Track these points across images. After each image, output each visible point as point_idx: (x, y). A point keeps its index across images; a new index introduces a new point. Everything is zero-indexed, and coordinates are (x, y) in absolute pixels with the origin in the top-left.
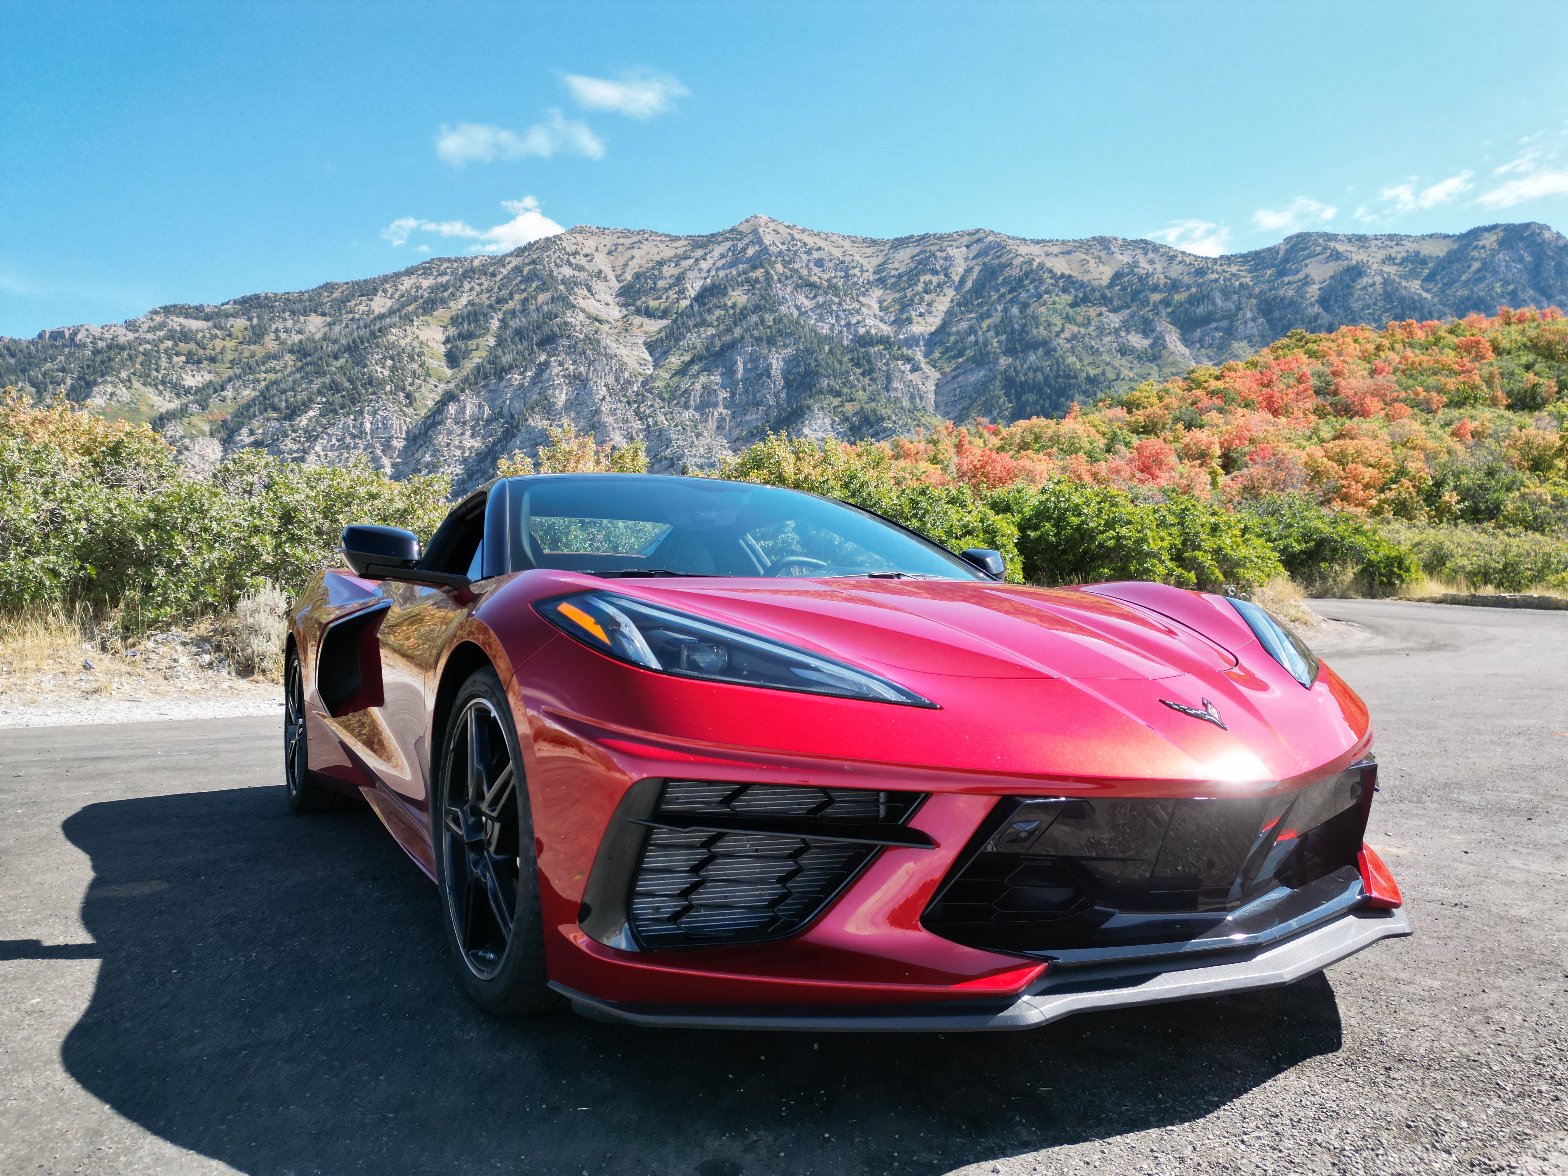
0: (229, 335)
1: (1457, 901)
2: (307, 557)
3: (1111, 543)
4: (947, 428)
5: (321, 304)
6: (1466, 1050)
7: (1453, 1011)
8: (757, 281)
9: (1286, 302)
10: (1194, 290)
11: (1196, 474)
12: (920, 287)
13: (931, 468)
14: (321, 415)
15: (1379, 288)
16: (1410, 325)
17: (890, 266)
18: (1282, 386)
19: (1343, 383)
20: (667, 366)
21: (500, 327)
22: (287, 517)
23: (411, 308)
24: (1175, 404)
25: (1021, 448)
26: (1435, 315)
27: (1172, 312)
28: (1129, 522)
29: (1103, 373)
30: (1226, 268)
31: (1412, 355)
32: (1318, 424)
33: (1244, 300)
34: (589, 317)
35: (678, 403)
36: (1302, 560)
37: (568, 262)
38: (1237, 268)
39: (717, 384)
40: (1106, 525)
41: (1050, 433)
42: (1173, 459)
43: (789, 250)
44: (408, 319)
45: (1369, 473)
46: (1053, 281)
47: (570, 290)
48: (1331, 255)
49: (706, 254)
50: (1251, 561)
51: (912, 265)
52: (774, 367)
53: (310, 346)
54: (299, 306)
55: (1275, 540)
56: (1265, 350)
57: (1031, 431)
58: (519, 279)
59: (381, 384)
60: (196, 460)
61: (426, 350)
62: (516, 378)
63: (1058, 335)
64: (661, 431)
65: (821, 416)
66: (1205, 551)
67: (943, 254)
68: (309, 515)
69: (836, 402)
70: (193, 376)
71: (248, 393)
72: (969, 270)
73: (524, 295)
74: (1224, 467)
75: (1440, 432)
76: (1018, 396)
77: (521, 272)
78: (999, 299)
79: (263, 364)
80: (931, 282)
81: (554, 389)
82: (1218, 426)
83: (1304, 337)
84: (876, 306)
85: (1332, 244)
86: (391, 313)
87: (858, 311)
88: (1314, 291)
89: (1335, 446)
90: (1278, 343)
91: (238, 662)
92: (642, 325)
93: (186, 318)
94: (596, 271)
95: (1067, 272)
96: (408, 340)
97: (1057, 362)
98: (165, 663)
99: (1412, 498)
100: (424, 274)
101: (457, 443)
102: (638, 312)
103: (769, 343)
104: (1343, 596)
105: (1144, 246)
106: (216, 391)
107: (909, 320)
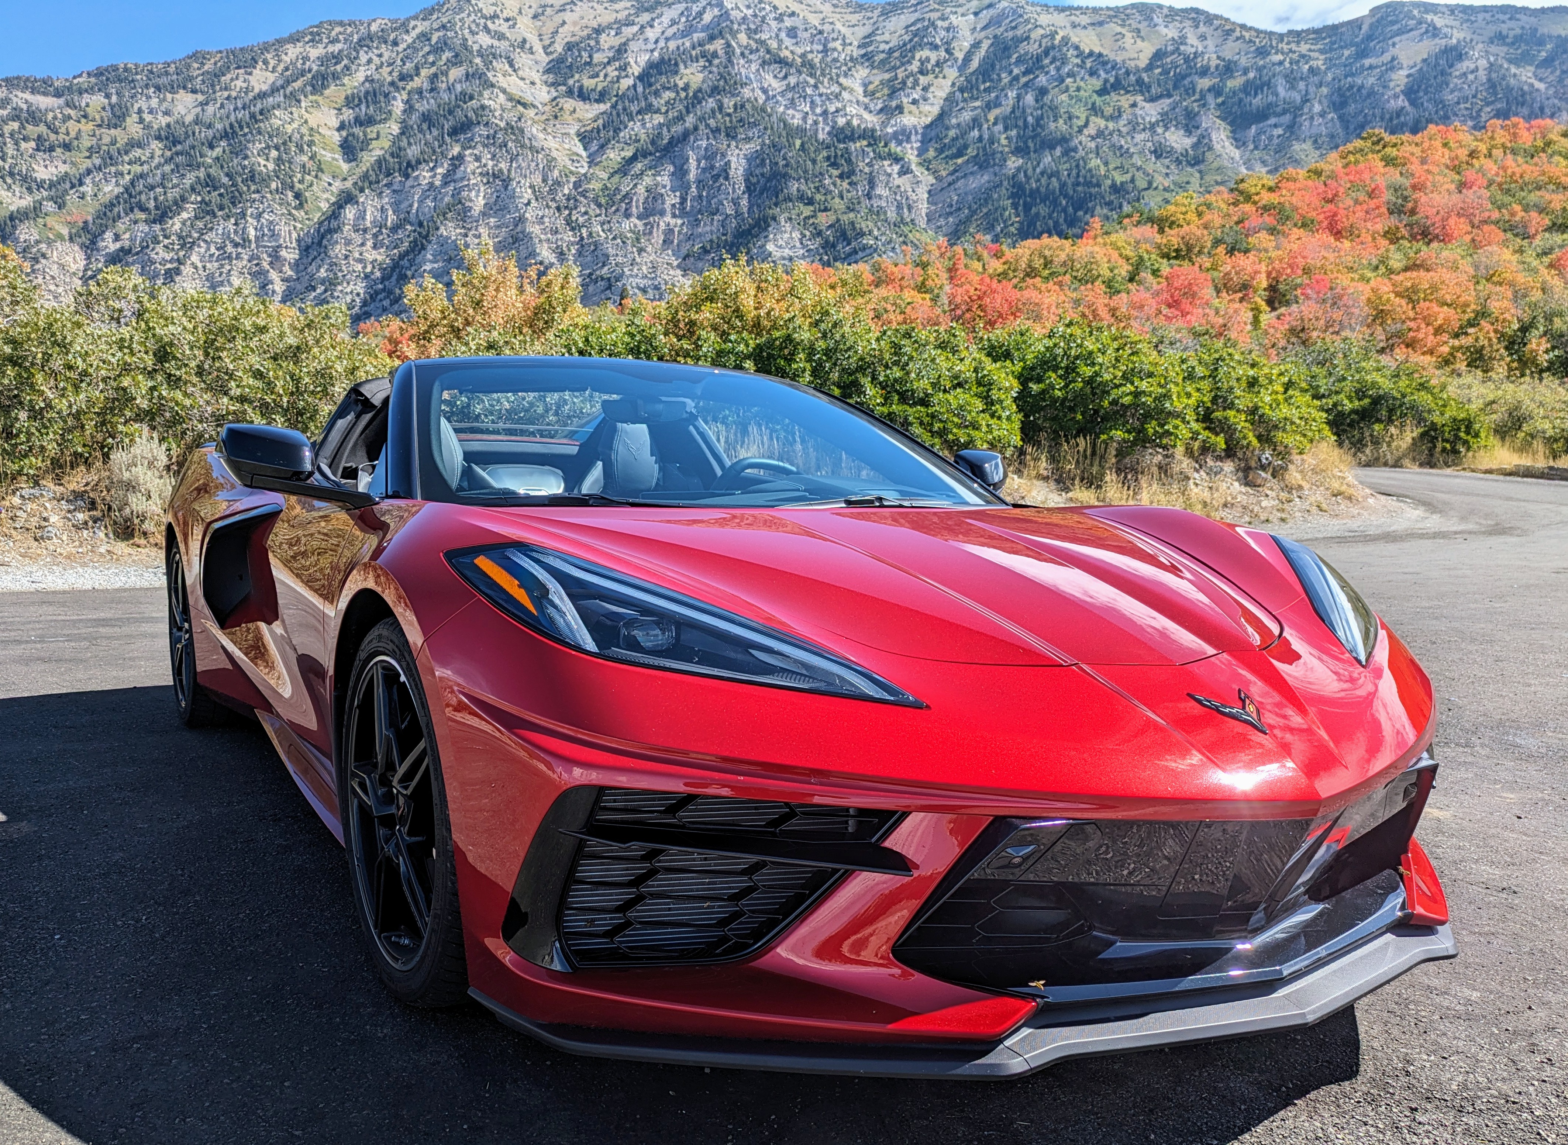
0: (85, 116)
1: (1505, 885)
2: (188, 402)
3: (1127, 400)
4: (939, 248)
5: (191, 79)
6: (1505, 1088)
7: (1492, 1034)
8: (715, 55)
9: (1364, 92)
10: (1251, 75)
11: (1236, 311)
12: (915, 66)
13: (918, 297)
14: (196, 218)
15: (1482, 75)
16: (1515, 126)
17: (878, 38)
18: (1349, 202)
19: (1424, 199)
20: (605, 164)
21: (405, 111)
22: (163, 354)
23: (297, 85)
24: (1218, 221)
25: (1028, 275)
26: (1548, 111)
27: (1223, 103)
28: (1150, 375)
29: (1133, 180)
30: (1293, 46)
31: (1514, 165)
32: (1387, 251)
33: (1312, 89)
34: (511, 99)
35: (617, 210)
36: (1353, 421)
37: (486, 27)
38: (1308, 46)
39: (664, 187)
40: (1124, 377)
41: (1063, 256)
42: (1208, 292)
43: (755, 16)
44: (294, 99)
45: (1443, 314)
46: (1078, 61)
47: (488, 64)
48: (1427, 32)
49: (653, 20)
50: (1292, 423)
51: (907, 38)
52: (733, 166)
53: (180, 132)
54: (164, 80)
55: (1323, 396)
56: (1334, 155)
57: (1041, 255)
58: (427, 49)
59: (265, 180)
60: (55, 270)
61: (316, 138)
62: (424, 175)
63: (1080, 131)
64: (596, 244)
65: (789, 229)
66: (1238, 411)
67: (945, 24)
68: (188, 352)
69: (807, 211)
70: (46, 167)
71: (111, 189)
72: (976, 45)
73: (433, 70)
74: (1270, 302)
75: (1535, 263)
76: (1027, 208)
77: (429, 40)
78: (1011, 83)
79: (126, 153)
80: (928, 60)
81: (470, 191)
82: (1266, 251)
83: (1382, 139)
84: (860, 90)
85: (1429, 17)
86: (274, 90)
87: (837, 96)
88: (1400, 78)
89: (1406, 280)
90: (1350, 147)
91: (115, 523)
92: (574, 111)
93: (32, 93)
94: (520, 40)
95: (1097, 50)
96: (295, 125)
97: (1077, 166)
98: (34, 522)
99: (1491, 346)
100: (312, 41)
101: (357, 255)
102: (570, 93)
103: (728, 135)
104: (1397, 464)
105: (1196, 16)
106: (73, 186)
107: (900, 109)
